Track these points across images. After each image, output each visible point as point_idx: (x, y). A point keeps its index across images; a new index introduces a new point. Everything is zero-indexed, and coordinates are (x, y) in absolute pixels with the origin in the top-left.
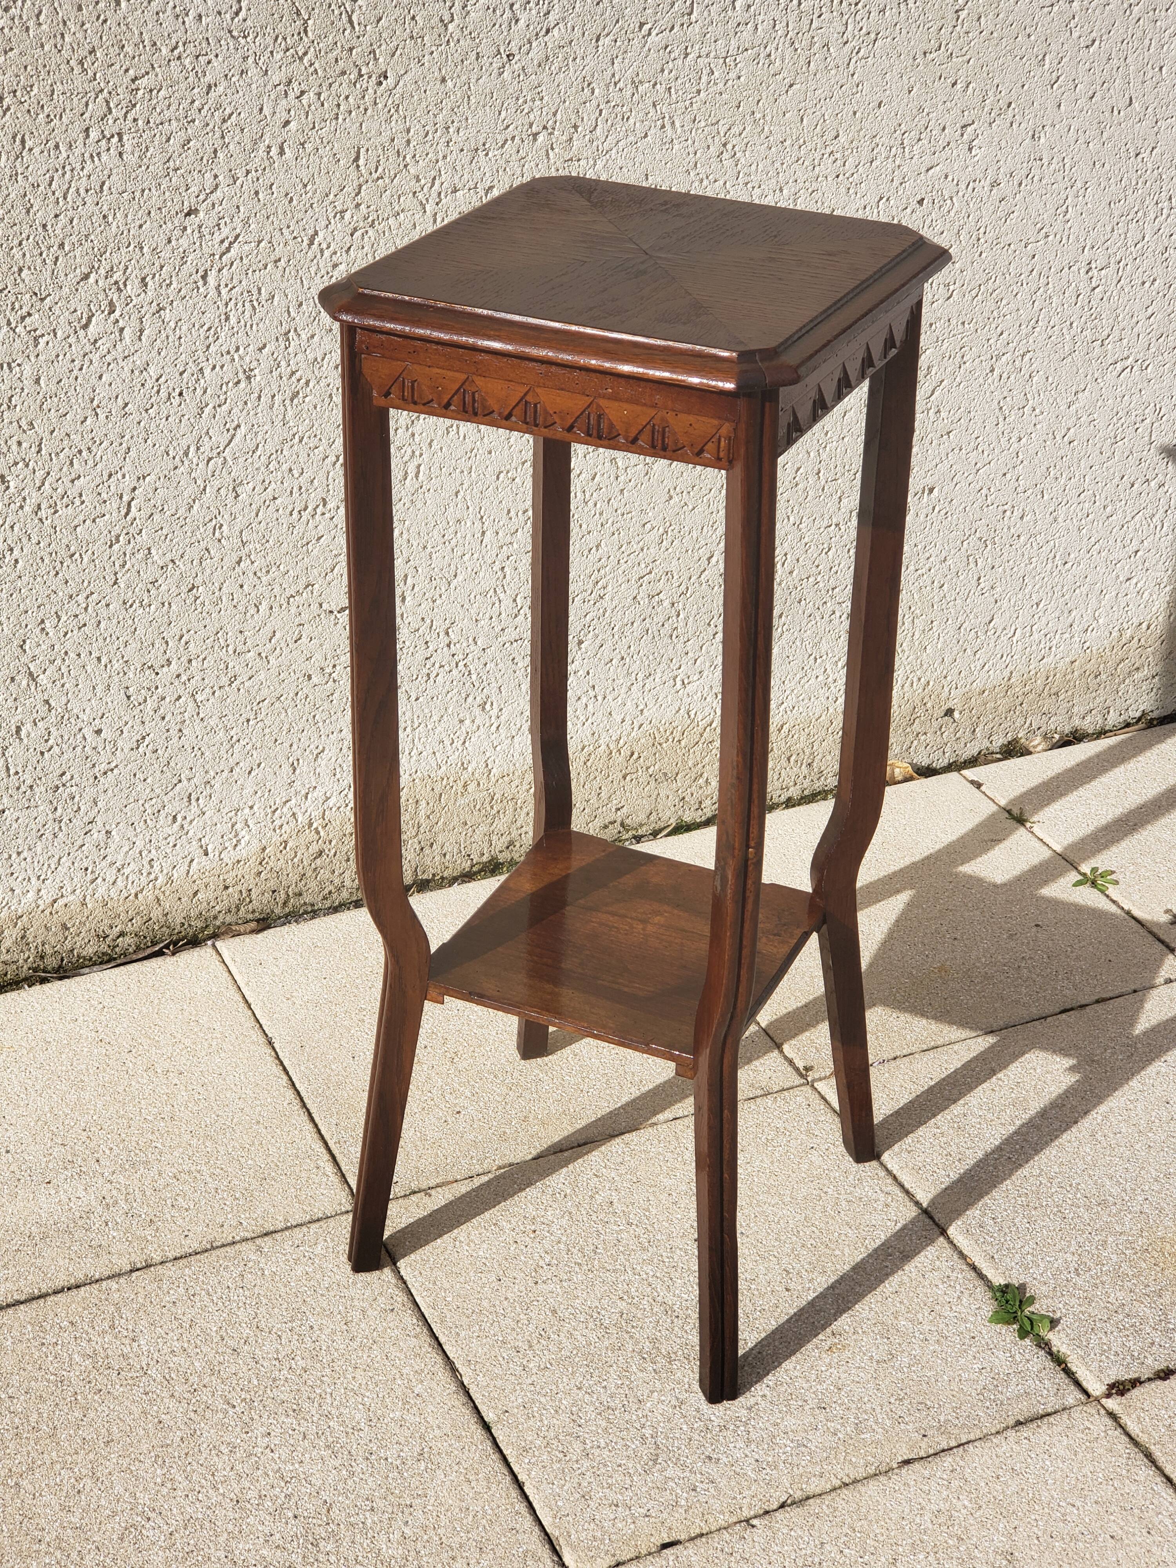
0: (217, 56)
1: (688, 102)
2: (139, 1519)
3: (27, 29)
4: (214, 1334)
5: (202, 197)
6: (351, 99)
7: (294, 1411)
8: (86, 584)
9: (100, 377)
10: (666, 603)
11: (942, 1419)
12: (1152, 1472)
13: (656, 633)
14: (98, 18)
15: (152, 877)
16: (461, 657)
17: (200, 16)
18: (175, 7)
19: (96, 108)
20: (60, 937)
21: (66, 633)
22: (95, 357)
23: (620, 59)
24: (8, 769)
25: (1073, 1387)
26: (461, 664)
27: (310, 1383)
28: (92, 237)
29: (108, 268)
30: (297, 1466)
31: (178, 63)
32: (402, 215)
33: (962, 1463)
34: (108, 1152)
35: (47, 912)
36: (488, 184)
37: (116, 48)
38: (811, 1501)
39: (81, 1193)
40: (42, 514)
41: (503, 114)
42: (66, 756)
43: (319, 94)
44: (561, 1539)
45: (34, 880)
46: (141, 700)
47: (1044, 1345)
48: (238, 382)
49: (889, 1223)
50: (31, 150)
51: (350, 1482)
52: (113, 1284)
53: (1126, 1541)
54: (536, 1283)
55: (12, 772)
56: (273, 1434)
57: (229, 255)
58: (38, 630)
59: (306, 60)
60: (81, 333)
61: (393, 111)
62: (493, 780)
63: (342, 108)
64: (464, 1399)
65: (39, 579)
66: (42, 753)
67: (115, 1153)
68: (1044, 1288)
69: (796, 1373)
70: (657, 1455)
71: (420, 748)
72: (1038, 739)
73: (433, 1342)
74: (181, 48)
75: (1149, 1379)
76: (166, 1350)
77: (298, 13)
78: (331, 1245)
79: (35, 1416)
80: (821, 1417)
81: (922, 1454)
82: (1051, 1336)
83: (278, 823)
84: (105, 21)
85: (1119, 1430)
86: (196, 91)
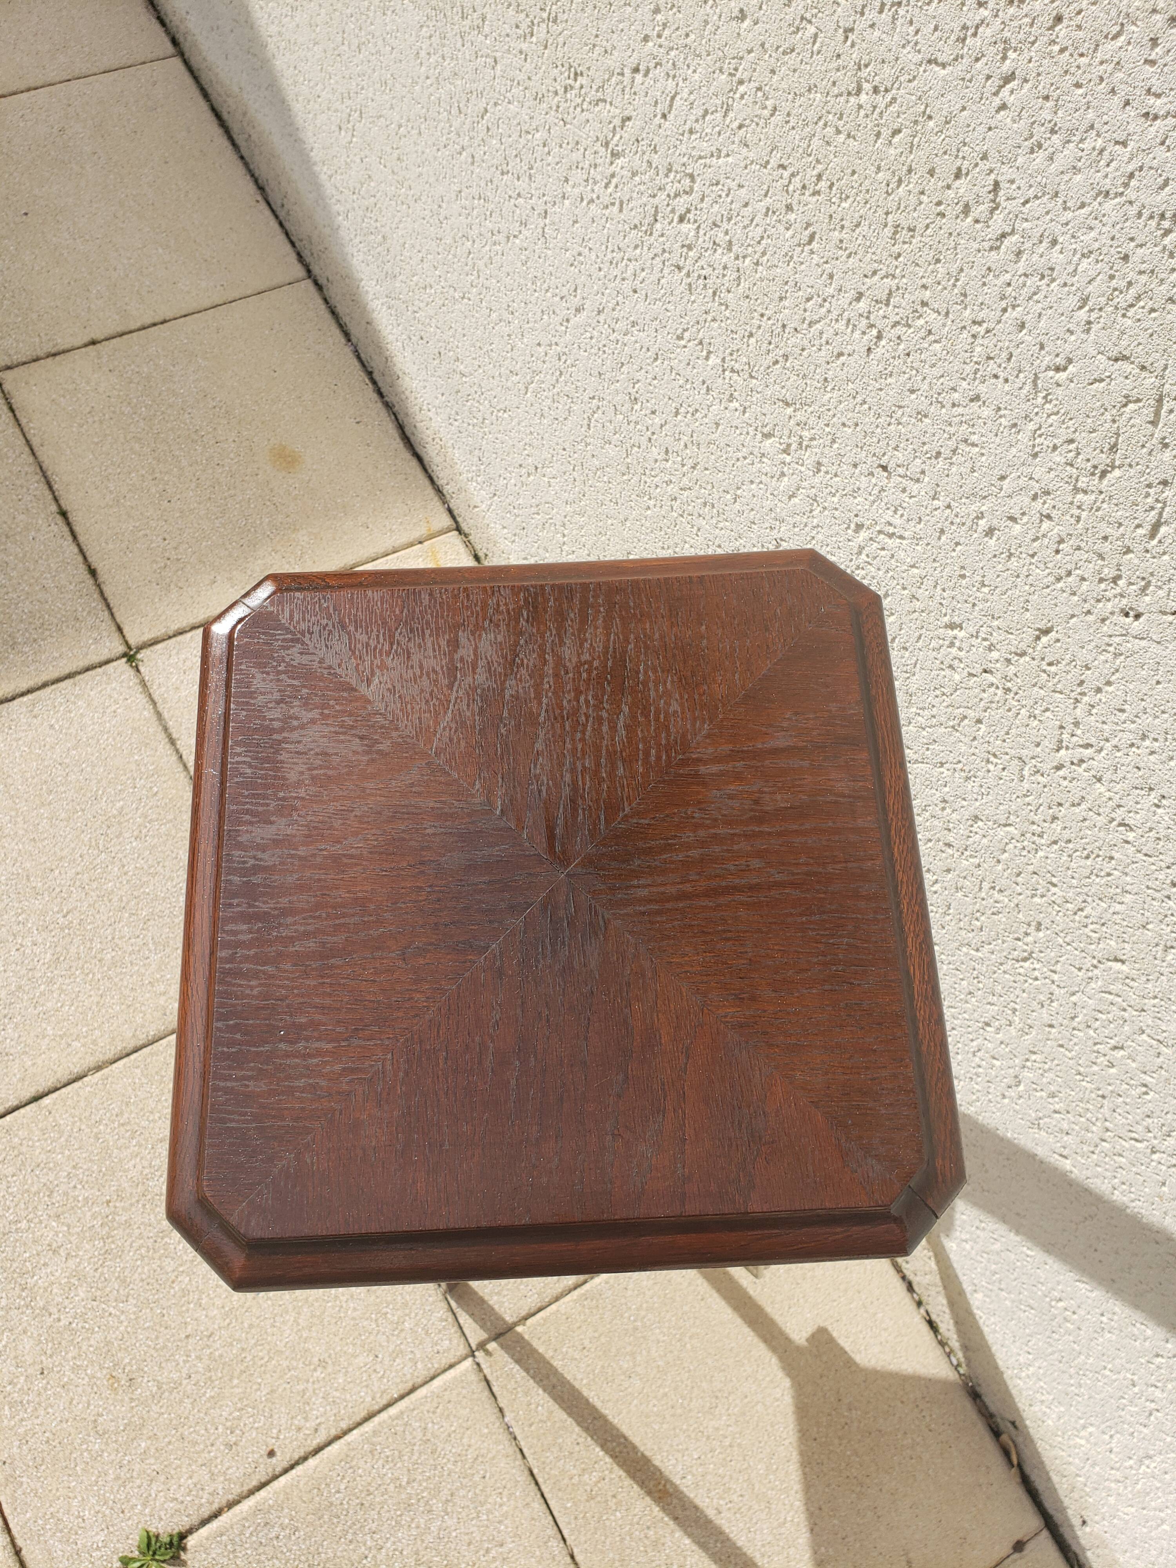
0: (1006, 381)
3: (878, 135)
5: (901, 471)
6: (1085, 585)
7: (58, 959)
11: (24, 1479)
14: (939, 203)
17: (1022, 326)
18: (1009, 284)
19: (880, 286)
22: (756, 465)
28: (808, 382)
29: (804, 419)
31: (970, 340)
32: (1036, 722)
36: (1131, 822)
37: (932, 253)
43: (1062, 540)
50: (812, 252)
57: (887, 540)
59: (1080, 496)
60: (759, 436)
61: (1111, 649)
63: (1070, 579)
64: (64, 1080)
69: (84, 1348)
73: (128, 1050)
74: (981, 330)
76: (126, 861)
77: (1114, 448)
79: (63, 789)
84: (942, 215)
86: (964, 384)
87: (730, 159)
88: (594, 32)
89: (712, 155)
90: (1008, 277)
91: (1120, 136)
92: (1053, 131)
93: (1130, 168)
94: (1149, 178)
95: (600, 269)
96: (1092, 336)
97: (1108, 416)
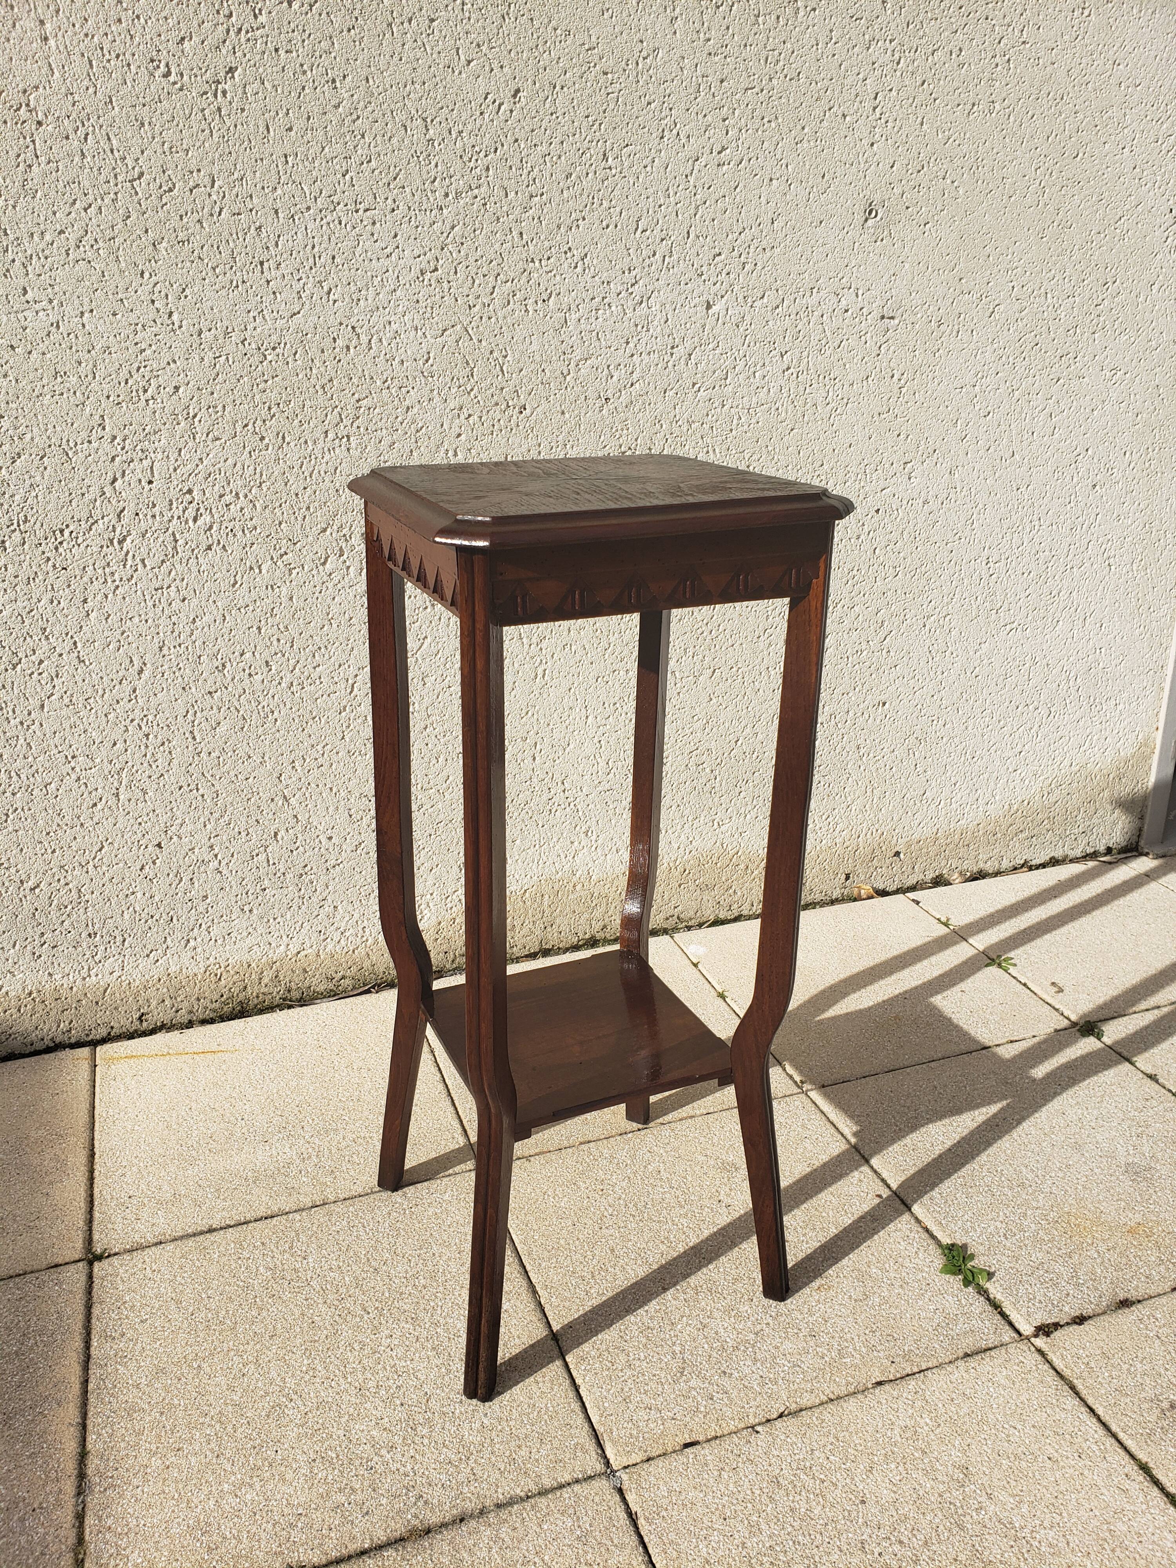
0: (413, 388)
1: (724, 437)
2: (284, 1400)
3: (288, 363)
4: (362, 1256)
6: (502, 422)
7: (412, 1318)
8: (323, 738)
9: (334, 599)
10: (708, 770)
11: (906, 1349)
12: (1077, 1401)
13: (701, 790)
14: (335, 358)
15: (364, 939)
16: (572, 799)
17: (402, 362)
18: (386, 355)
19: (333, 418)
20: (301, 977)
21: (309, 771)
22: (330, 585)
23: (679, 406)
24: (268, 861)
25: (1007, 1327)
26: (572, 804)
27: (427, 1297)
28: (329, 504)
29: (339, 525)
30: (408, 1363)
31: (388, 391)
33: (923, 1387)
34: (311, 1122)
35: (293, 960)
37: (346, 379)
38: (803, 1412)
39: (287, 1150)
40: (294, 689)
41: (602, 437)
42: (307, 854)
43: (481, 417)
44: (605, 1435)
45: (284, 937)
46: (359, 818)
47: (983, 1292)
48: (426, 608)
49: (862, 1194)
50: (288, 443)
51: (446, 1378)
52: (297, 1216)
53: (1062, 1464)
54: (601, 1228)
55: (271, 863)
56: (394, 1336)
58: (290, 767)
59: (472, 394)
60: (321, 568)
61: (529, 431)
62: (593, 883)
63: (495, 427)
64: (541, 1316)
65: (291, 733)
66: (292, 851)
67: (315, 1122)
68: (981, 1248)
69: (793, 1307)
70: (684, 1368)
71: (545, 859)
72: (956, 875)
73: (521, 1270)
74: (389, 382)
75: (1068, 1324)
76: (327, 1267)
77: (467, 363)
78: (456, 1194)
79: (224, 1313)
80: (812, 1343)
81: (891, 1377)
82: (988, 1285)
83: (449, 905)
84: (339, 361)
85: (1047, 1365)
86: (399, 410)
87: (211, 456)
88: (67, 494)
89: (197, 466)
90: (383, 352)
91: (384, 270)
92: (360, 291)
93: (396, 275)
94: (404, 272)
95: (146, 621)
96: (429, 336)
97: (457, 355)
